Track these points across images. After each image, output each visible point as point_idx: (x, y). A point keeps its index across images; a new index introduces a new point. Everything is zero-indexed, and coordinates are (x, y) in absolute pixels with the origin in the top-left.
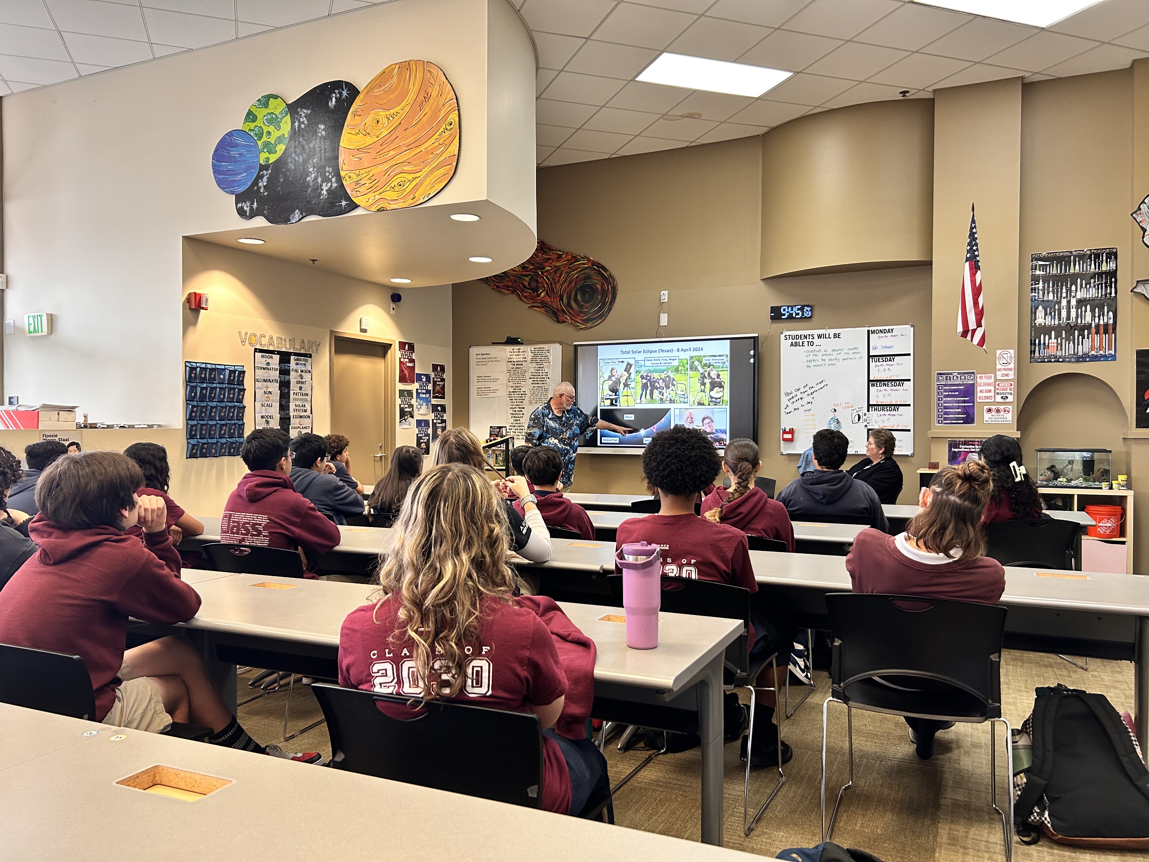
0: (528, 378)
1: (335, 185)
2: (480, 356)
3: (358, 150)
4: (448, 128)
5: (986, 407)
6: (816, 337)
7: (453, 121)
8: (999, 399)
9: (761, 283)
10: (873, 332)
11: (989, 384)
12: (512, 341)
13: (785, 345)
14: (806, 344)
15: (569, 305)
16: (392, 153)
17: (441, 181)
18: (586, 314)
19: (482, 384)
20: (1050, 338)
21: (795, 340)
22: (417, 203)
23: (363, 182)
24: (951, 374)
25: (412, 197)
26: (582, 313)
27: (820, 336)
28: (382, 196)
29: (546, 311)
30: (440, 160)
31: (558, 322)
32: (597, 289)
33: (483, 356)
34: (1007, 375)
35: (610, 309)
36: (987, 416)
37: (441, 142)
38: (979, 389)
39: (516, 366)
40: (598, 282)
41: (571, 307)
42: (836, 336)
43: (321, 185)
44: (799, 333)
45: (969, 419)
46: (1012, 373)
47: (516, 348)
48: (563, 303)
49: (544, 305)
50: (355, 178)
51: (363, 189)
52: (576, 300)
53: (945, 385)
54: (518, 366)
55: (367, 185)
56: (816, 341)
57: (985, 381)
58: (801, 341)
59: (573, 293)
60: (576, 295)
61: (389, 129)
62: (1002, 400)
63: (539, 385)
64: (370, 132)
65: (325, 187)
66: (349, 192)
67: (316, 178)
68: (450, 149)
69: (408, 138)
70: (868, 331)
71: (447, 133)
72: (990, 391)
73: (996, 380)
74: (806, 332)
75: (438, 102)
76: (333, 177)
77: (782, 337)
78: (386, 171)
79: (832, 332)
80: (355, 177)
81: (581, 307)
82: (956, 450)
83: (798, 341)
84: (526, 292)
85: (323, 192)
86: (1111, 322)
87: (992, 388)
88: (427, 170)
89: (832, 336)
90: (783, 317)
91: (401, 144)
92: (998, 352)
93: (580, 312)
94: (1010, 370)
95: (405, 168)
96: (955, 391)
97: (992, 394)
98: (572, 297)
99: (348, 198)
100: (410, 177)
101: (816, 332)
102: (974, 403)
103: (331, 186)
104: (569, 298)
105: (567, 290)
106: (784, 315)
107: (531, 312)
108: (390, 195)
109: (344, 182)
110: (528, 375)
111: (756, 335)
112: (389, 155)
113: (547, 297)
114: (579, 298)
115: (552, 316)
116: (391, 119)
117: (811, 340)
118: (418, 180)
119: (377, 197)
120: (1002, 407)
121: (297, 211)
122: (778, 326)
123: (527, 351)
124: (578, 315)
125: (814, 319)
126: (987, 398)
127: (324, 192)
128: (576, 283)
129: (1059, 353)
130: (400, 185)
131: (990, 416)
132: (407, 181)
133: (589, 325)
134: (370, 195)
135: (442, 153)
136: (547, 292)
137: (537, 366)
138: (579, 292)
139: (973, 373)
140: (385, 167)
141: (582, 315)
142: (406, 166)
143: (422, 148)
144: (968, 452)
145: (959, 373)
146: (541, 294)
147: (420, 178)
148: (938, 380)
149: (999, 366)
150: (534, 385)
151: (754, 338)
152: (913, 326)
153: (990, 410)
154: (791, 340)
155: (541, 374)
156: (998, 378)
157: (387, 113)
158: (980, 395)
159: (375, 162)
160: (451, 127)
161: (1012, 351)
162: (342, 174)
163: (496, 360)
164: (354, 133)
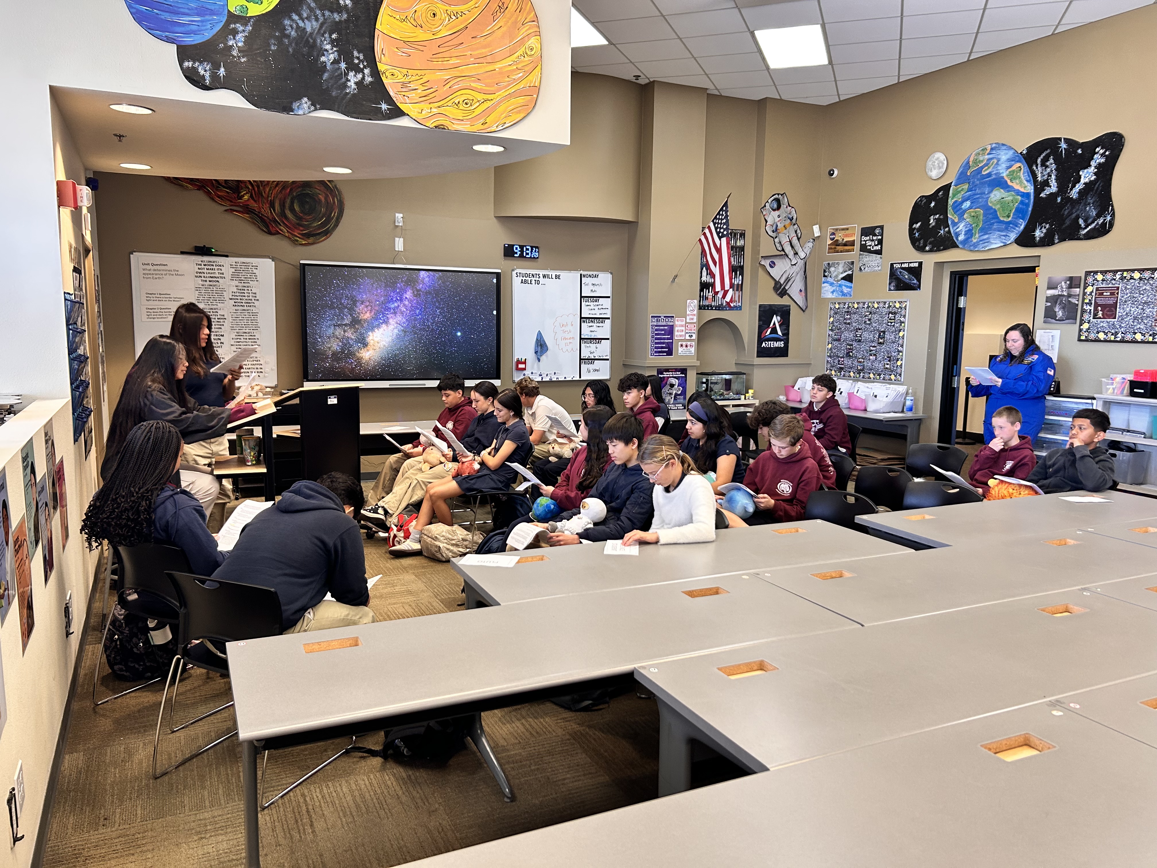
0: (227, 298)
1: (369, 79)
2: (150, 267)
3: (404, 42)
4: (529, 53)
5: (680, 343)
6: (541, 276)
7: (534, 46)
8: (688, 337)
9: (495, 220)
10: (584, 276)
11: (682, 326)
12: (203, 251)
13: (517, 281)
14: (533, 282)
15: (283, 215)
16: (453, 61)
17: (519, 112)
18: (306, 227)
19: (152, 304)
20: (709, 292)
21: (524, 278)
22: (488, 130)
23: (412, 86)
24: (660, 317)
25: (482, 121)
26: (301, 226)
27: (544, 276)
28: (442, 110)
29: (250, 218)
30: (517, 88)
31: (270, 233)
32: (320, 200)
33: (155, 267)
34: (692, 319)
35: (336, 225)
36: (680, 349)
37: (519, 66)
38: (676, 329)
39: (208, 283)
40: (320, 192)
41: (286, 217)
42: (557, 277)
43: (346, 74)
44: (528, 271)
45: (670, 353)
46: (695, 318)
47: (206, 259)
48: (274, 210)
49: (247, 210)
50: (400, 78)
51: (412, 94)
52: (292, 210)
53: (656, 326)
54: (211, 283)
55: (419, 91)
56: (541, 279)
57: (680, 323)
58: (529, 279)
59: (288, 201)
60: (292, 203)
61: (450, 29)
62: (689, 338)
63: (245, 308)
64: (423, 25)
65: (353, 79)
66: (392, 94)
67: (336, 62)
68: (530, 77)
69: (477, 49)
70: (581, 275)
71: (527, 58)
72: (683, 331)
73: (686, 323)
74: (534, 272)
75: (517, 18)
76: (365, 67)
77: (514, 273)
78: (447, 82)
79: (554, 273)
80: (400, 76)
81: (300, 219)
82: (662, 376)
83: (527, 279)
84: (221, 191)
85: (349, 84)
86: (740, 283)
87: (684, 328)
88: (502, 93)
89: (554, 277)
90: (516, 255)
91: (469, 53)
92: (688, 301)
93: (298, 224)
94: (694, 315)
95: (473, 85)
96: (662, 330)
97: (684, 333)
98: (287, 205)
99: (389, 100)
100: (480, 97)
101: (542, 273)
102: (672, 338)
103: (363, 78)
104: (283, 206)
105: (280, 196)
106: (516, 253)
107: (229, 217)
108: (452, 111)
109: (384, 79)
110: (227, 295)
111: (499, 271)
112: (451, 62)
113: (252, 201)
114: (297, 208)
115: (261, 225)
116: (454, 18)
117: (537, 279)
118: (489, 104)
119: (435, 111)
120: (689, 343)
121: (306, 99)
122: (510, 263)
123: (227, 265)
124: (296, 228)
125: (539, 259)
126: (681, 336)
127: (352, 84)
128: (291, 190)
129: (713, 304)
130: (466, 104)
131: (682, 350)
132: (475, 101)
133: (311, 240)
134: (425, 106)
135: (521, 79)
136: (251, 195)
137: (240, 284)
138: (296, 201)
139: (673, 317)
140: (445, 75)
141: (301, 228)
142: (474, 81)
143: (497, 66)
144: (668, 377)
145: (665, 317)
146: (243, 196)
147: (492, 102)
148: (652, 321)
149: (688, 312)
150: (236, 308)
151: (498, 273)
152: (611, 273)
153: (682, 345)
154: (521, 278)
155: (246, 295)
156: (688, 321)
157: (448, 8)
158: (677, 334)
159: (431, 65)
160: (533, 53)
161: (696, 301)
162: (381, 67)
163: (177, 273)
164: (398, 17)
